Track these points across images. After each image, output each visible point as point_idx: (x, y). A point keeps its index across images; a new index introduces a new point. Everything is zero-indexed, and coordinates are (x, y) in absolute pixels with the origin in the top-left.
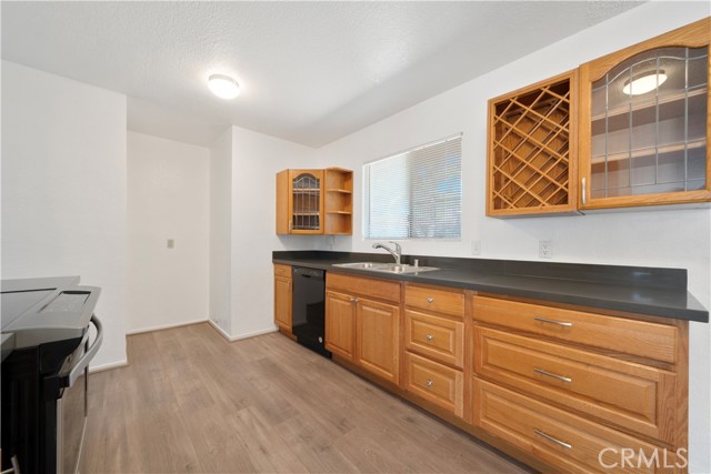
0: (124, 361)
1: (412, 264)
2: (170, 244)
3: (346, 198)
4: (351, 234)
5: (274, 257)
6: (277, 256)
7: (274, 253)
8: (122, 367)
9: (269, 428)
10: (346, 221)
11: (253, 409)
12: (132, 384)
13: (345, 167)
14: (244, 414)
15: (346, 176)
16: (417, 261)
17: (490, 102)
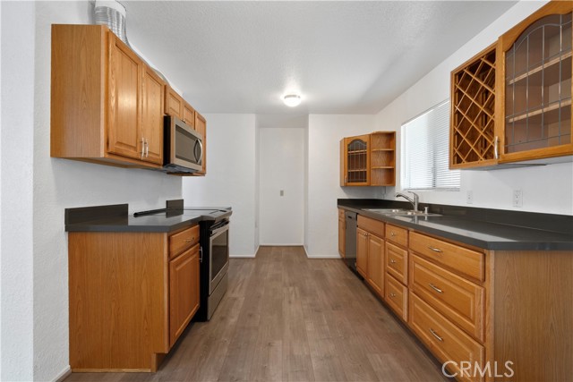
0: (254, 256)
1: (424, 210)
2: (282, 193)
3: (391, 155)
4: (394, 185)
5: (339, 203)
6: (341, 202)
7: (339, 200)
8: (252, 259)
9: (298, 296)
10: (391, 175)
11: (296, 288)
12: (254, 265)
13: (389, 129)
14: (291, 289)
15: (391, 137)
16: (426, 208)
17: (452, 73)
